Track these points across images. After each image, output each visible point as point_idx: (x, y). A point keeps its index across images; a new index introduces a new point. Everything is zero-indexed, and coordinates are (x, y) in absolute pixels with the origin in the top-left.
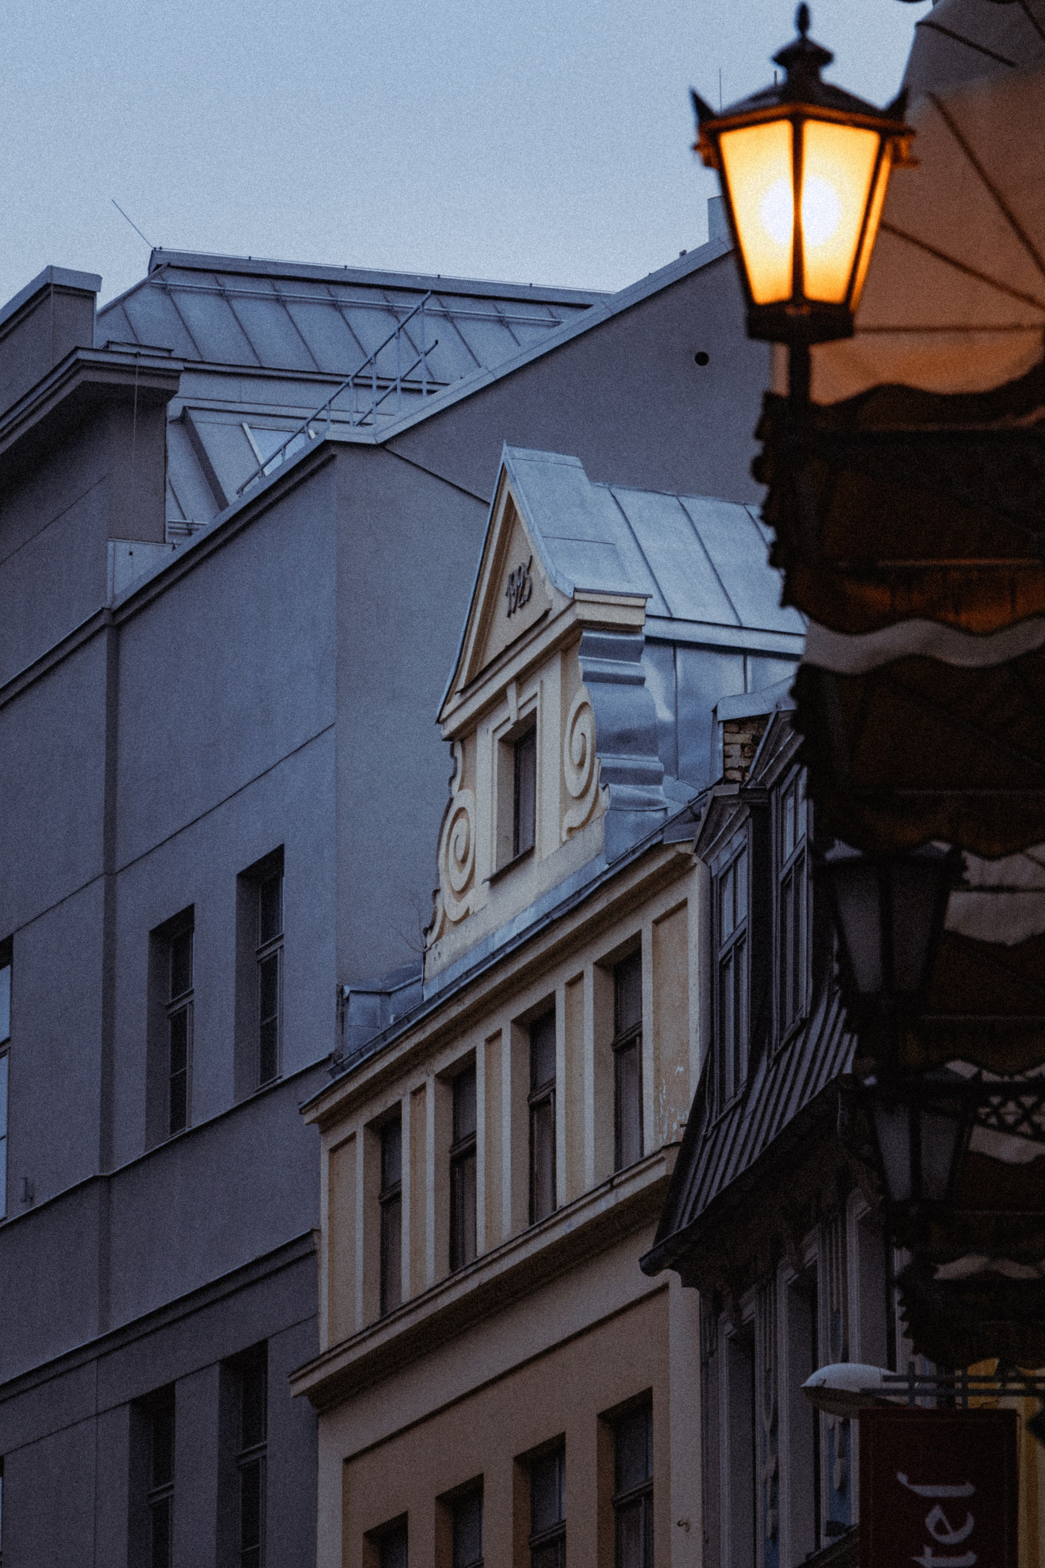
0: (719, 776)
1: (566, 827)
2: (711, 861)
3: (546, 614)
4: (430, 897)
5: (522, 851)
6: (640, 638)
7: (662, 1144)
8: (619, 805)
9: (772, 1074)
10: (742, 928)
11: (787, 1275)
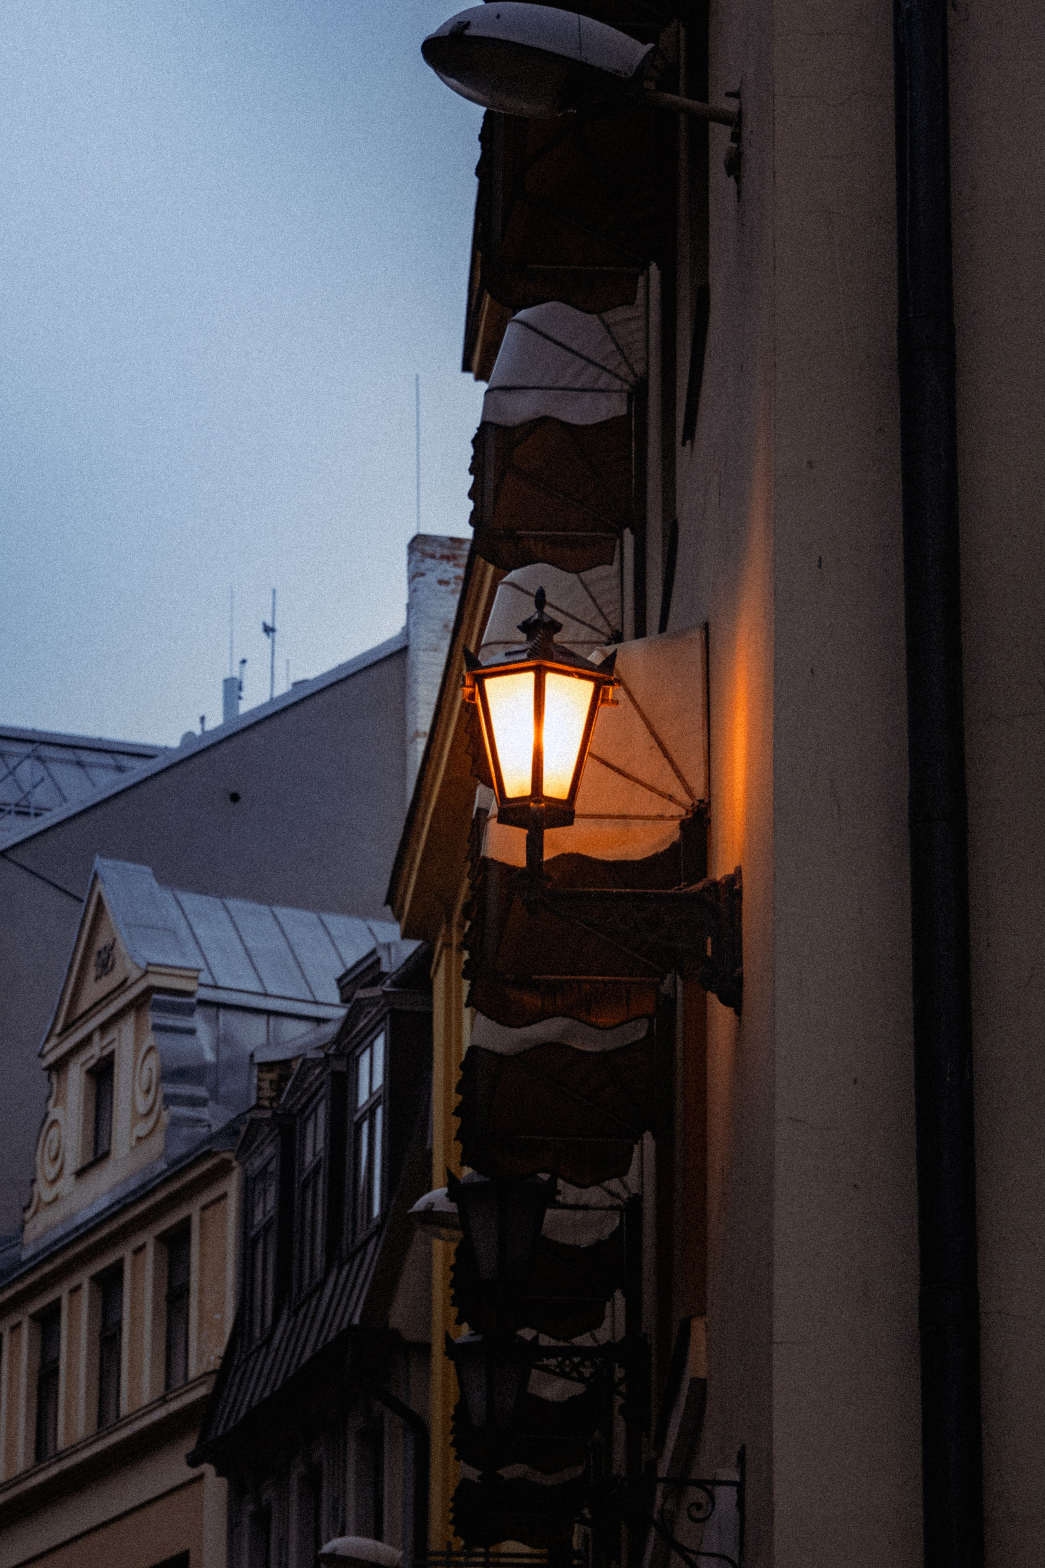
0: (253, 1102)
1: (135, 1136)
2: (247, 1165)
3: (126, 980)
4: (28, 1184)
5: (100, 1152)
6: (193, 1000)
7: (201, 1371)
8: (176, 1122)
9: (291, 1322)
10: (270, 1215)
11: (298, 1471)
